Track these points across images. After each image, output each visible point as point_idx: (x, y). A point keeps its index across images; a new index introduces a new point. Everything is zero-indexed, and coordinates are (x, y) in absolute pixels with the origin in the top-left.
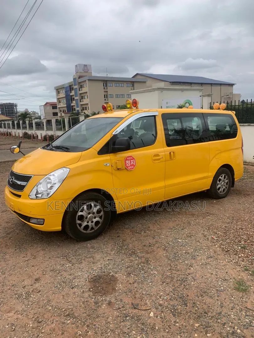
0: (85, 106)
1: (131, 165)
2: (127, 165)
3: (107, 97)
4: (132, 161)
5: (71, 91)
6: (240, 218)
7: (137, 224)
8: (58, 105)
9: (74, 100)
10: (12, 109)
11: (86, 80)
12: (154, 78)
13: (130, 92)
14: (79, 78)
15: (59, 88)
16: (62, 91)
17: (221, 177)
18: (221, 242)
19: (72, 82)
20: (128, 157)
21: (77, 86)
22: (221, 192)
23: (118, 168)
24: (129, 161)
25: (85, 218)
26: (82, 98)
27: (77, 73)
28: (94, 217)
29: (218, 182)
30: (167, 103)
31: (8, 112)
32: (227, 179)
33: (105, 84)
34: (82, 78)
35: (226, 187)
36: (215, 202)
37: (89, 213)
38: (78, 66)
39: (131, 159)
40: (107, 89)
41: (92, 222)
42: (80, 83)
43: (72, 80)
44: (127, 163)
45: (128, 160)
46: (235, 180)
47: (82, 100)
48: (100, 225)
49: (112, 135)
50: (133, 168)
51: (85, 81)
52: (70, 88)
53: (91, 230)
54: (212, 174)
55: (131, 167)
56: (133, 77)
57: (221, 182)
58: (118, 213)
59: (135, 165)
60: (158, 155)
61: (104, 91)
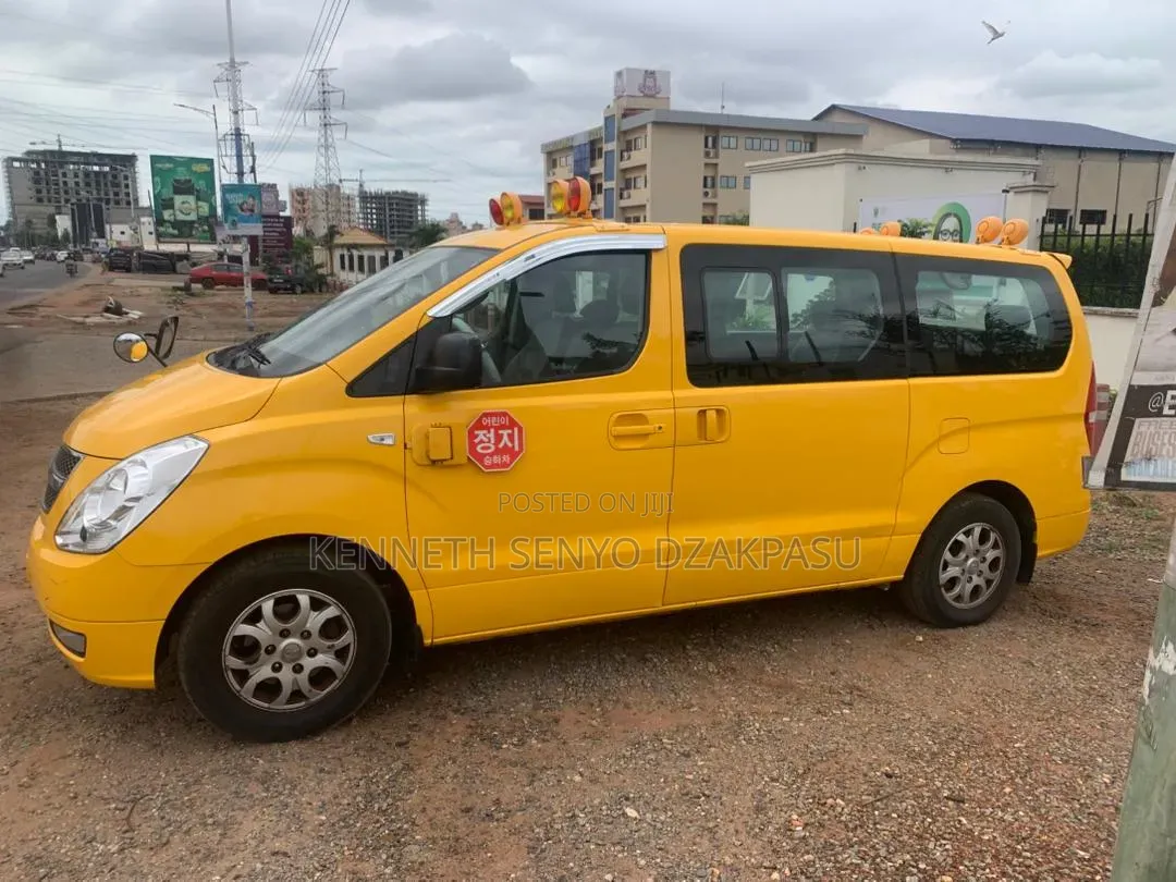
0: (636, 215)
1: (497, 452)
2: (479, 449)
3: (713, 186)
4: (505, 433)
5: (593, 159)
6: (987, 740)
7: (514, 700)
8: (549, 206)
9: (600, 192)
10: (411, 212)
11: (643, 123)
12: (900, 126)
13: (747, 165)
14: (624, 116)
15: (555, 149)
16: (564, 159)
17: (968, 533)
18: (811, 857)
19: (600, 128)
20: (486, 415)
21: (615, 143)
22: (959, 598)
23: (433, 457)
24: (492, 430)
25: (262, 651)
26: (628, 185)
27: (619, 97)
28: (306, 650)
29: (947, 555)
30: (876, 213)
31: (398, 222)
32: (995, 546)
33: (710, 139)
34: (634, 114)
35: (989, 582)
36: (921, 639)
37: (284, 634)
38: (625, 74)
39: (503, 427)
40: (717, 156)
41: (298, 669)
42: (625, 133)
43: (601, 123)
44: (482, 442)
45: (487, 428)
46: (1039, 554)
47: (625, 194)
48: (336, 683)
49: (426, 321)
50: (505, 465)
51: (644, 127)
52: (592, 151)
53: (289, 702)
54: (916, 517)
55: (496, 459)
56: (816, 119)
57: (962, 555)
58: (427, 641)
59: (518, 453)
60: (639, 418)
61: (706, 165)
